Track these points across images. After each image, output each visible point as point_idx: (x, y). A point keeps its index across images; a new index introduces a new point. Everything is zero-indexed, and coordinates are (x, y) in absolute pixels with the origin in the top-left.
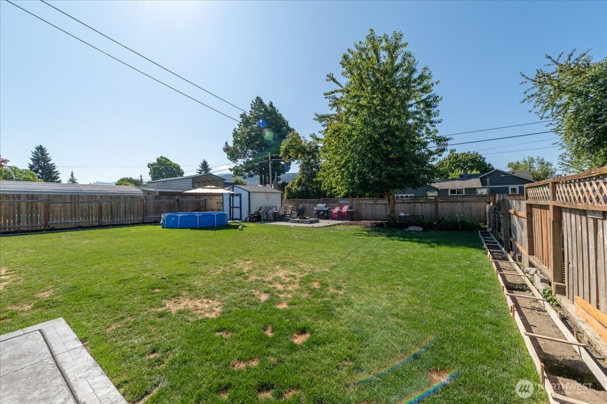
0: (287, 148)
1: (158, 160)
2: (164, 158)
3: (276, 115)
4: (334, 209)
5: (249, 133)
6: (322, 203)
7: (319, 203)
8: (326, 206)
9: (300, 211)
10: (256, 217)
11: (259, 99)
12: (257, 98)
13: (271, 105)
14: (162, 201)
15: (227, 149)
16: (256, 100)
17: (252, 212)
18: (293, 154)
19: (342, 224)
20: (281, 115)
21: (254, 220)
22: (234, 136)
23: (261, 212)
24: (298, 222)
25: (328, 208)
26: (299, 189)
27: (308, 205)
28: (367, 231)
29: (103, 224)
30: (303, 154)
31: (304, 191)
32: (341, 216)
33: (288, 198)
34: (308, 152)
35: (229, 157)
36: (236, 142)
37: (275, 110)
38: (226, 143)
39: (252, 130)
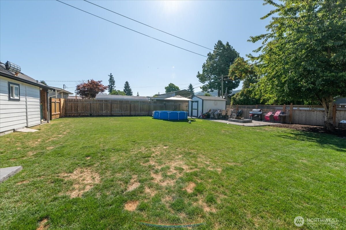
0: (234, 70)
1: (169, 85)
2: (172, 84)
3: (231, 50)
4: (267, 113)
5: (212, 65)
6: (258, 108)
7: (255, 108)
8: (260, 111)
9: (239, 113)
10: (206, 115)
11: (220, 43)
12: (219, 41)
13: (228, 44)
14: (157, 104)
15: (199, 76)
16: (218, 43)
17: (204, 113)
18: (238, 74)
19: (272, 125)
20: (234, 50)
21: (205, 117)
22: (203, 68)
23: (210, 113)
24: (234, 121)
25: (261, 112)
26: (242, 98)
27: (246, 110)
28: (294, 134)
29: (132, 115)
30: (246, 73)
31: (245, 100)
32: (273, 119)
33: (233, 104)
34: (250, 71)
35: (200, 80)
36: (204, 71)
37: (230, 47)
38: (198, 72)
39: (214, 62)
